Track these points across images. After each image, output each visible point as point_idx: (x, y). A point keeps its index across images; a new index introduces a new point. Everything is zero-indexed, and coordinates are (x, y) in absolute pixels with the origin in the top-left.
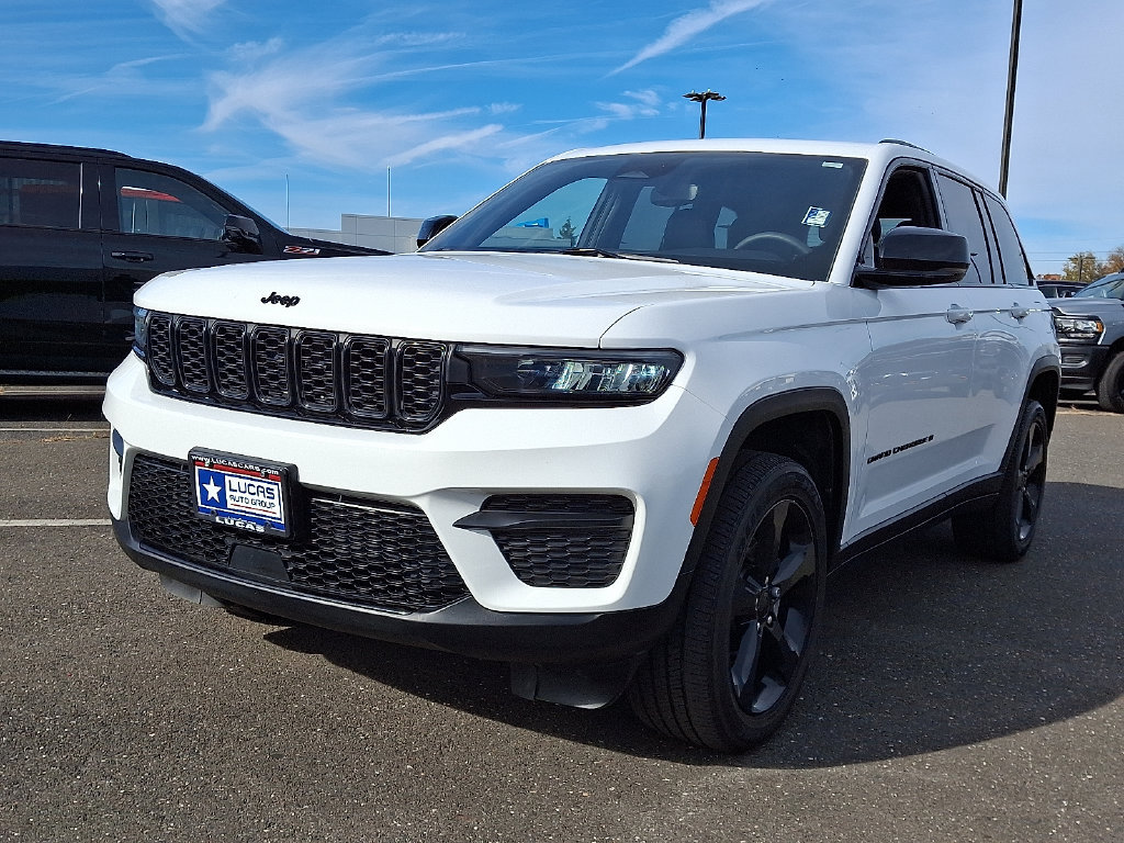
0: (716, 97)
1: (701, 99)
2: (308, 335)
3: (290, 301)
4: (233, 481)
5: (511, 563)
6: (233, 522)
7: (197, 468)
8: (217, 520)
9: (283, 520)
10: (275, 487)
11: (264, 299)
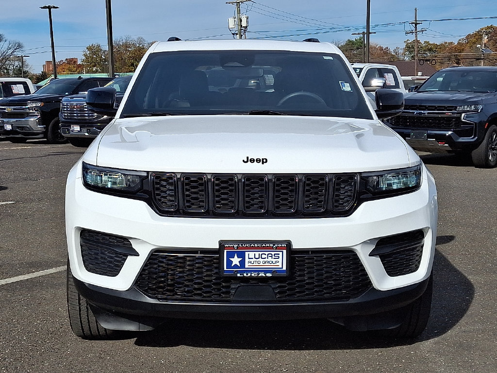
2: (279, 177)
3: (264, 161)
4: (250, 255)
6: (249, 275)
7: (225, 251)
8: (239, 275)
9: (284, 268)
10: (281, 253)
11: (243, 161)
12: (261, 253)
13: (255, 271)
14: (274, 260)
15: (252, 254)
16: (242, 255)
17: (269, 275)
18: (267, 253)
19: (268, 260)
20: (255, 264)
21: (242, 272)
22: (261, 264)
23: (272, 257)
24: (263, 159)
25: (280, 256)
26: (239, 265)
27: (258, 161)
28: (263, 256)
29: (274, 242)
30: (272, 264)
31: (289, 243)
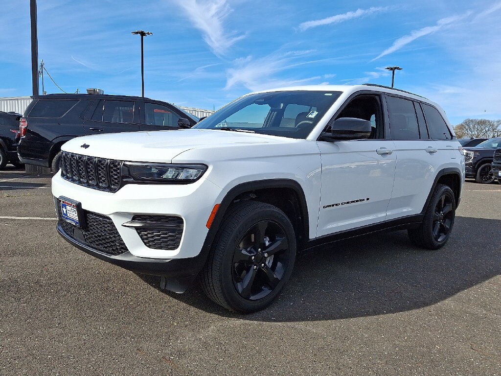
0: (398, 68)
1: (393, 69)
5: (143, 240)
6: (69, 221)
10: (76, 210)
17: (74, 224)
19: (73, 213)
21: (67, 219)
22: (72, 216)
26: (66, 214)
30: (75, 217)
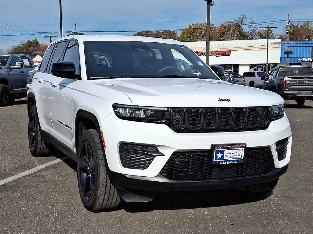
3: (228, 100)
6: (226, 163)
7: (215, 150)
8: (221, 163)
9: (242, 158)
10: (241, 150)
11: (218, 100)
12: (232, 150)
13: (228, 161)
14: (238, 154)
15: (227, 151)
16: (222, 152)
17: (235, 162)
18: (235, 150)
19: (235, 154)
20: (228, 157)
21: (222, 162)
22: (232, 157)
23: (237, 152)
24: (227, 99)
25: (241, 152)
26: (221, 158)
27: (225, 100)
28: (233, 152)
29: (239, 144)
30: (237, 157)
31: (245, 145)
